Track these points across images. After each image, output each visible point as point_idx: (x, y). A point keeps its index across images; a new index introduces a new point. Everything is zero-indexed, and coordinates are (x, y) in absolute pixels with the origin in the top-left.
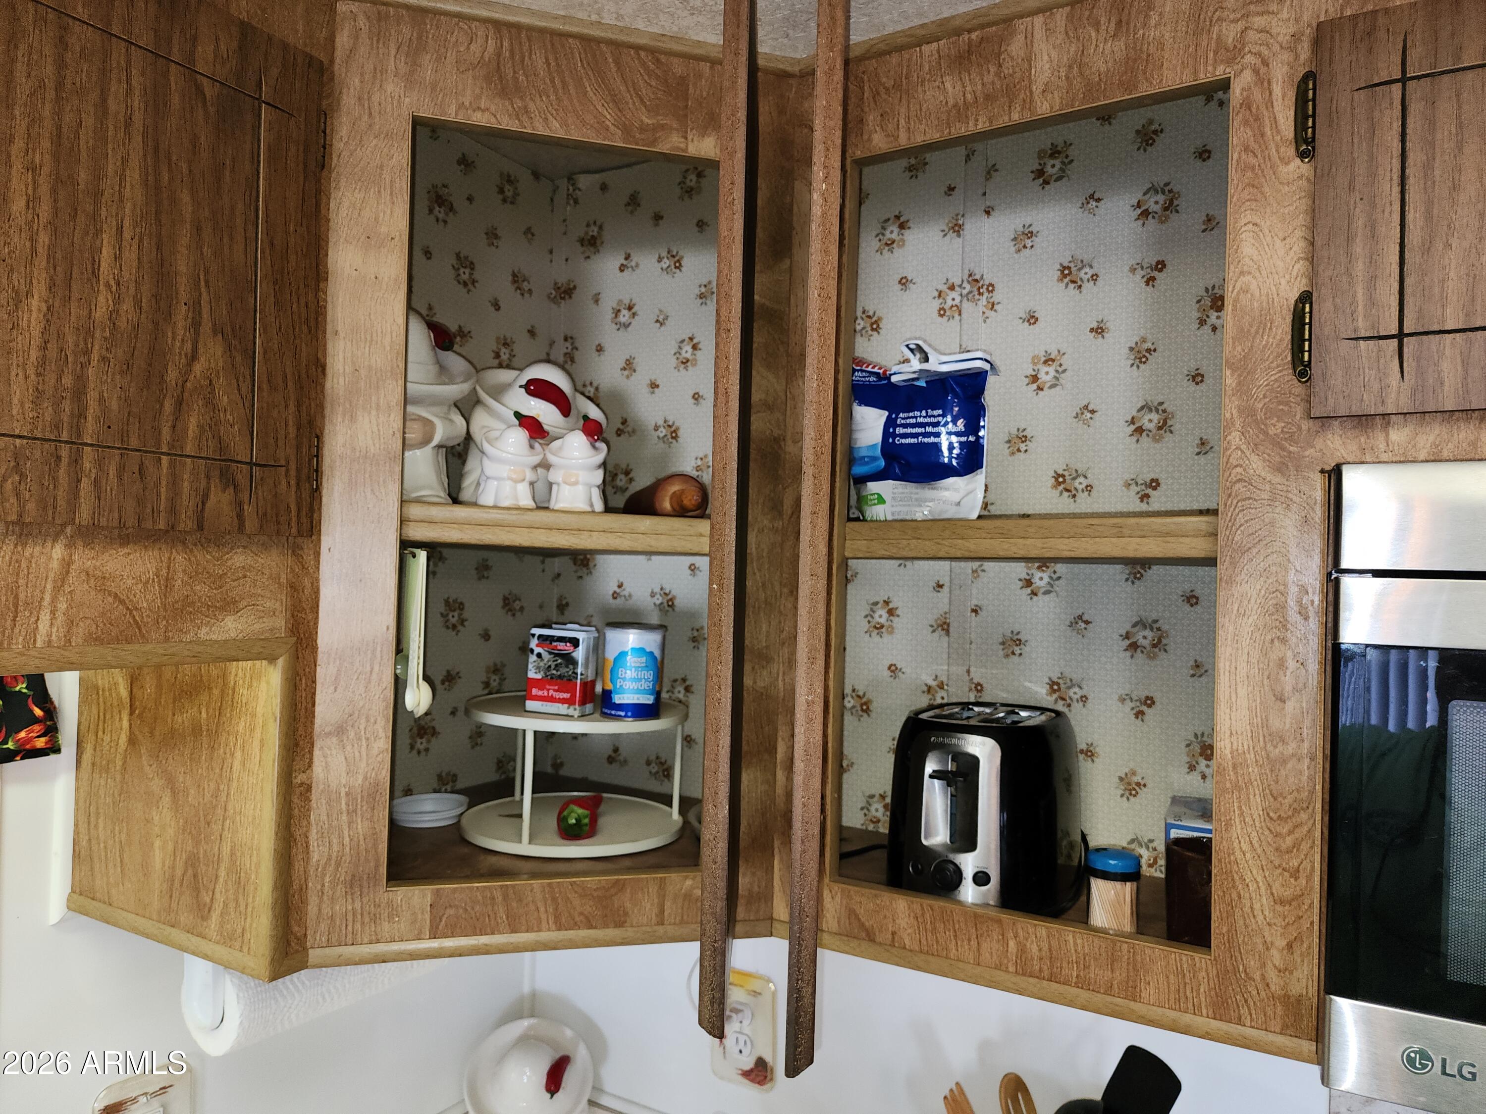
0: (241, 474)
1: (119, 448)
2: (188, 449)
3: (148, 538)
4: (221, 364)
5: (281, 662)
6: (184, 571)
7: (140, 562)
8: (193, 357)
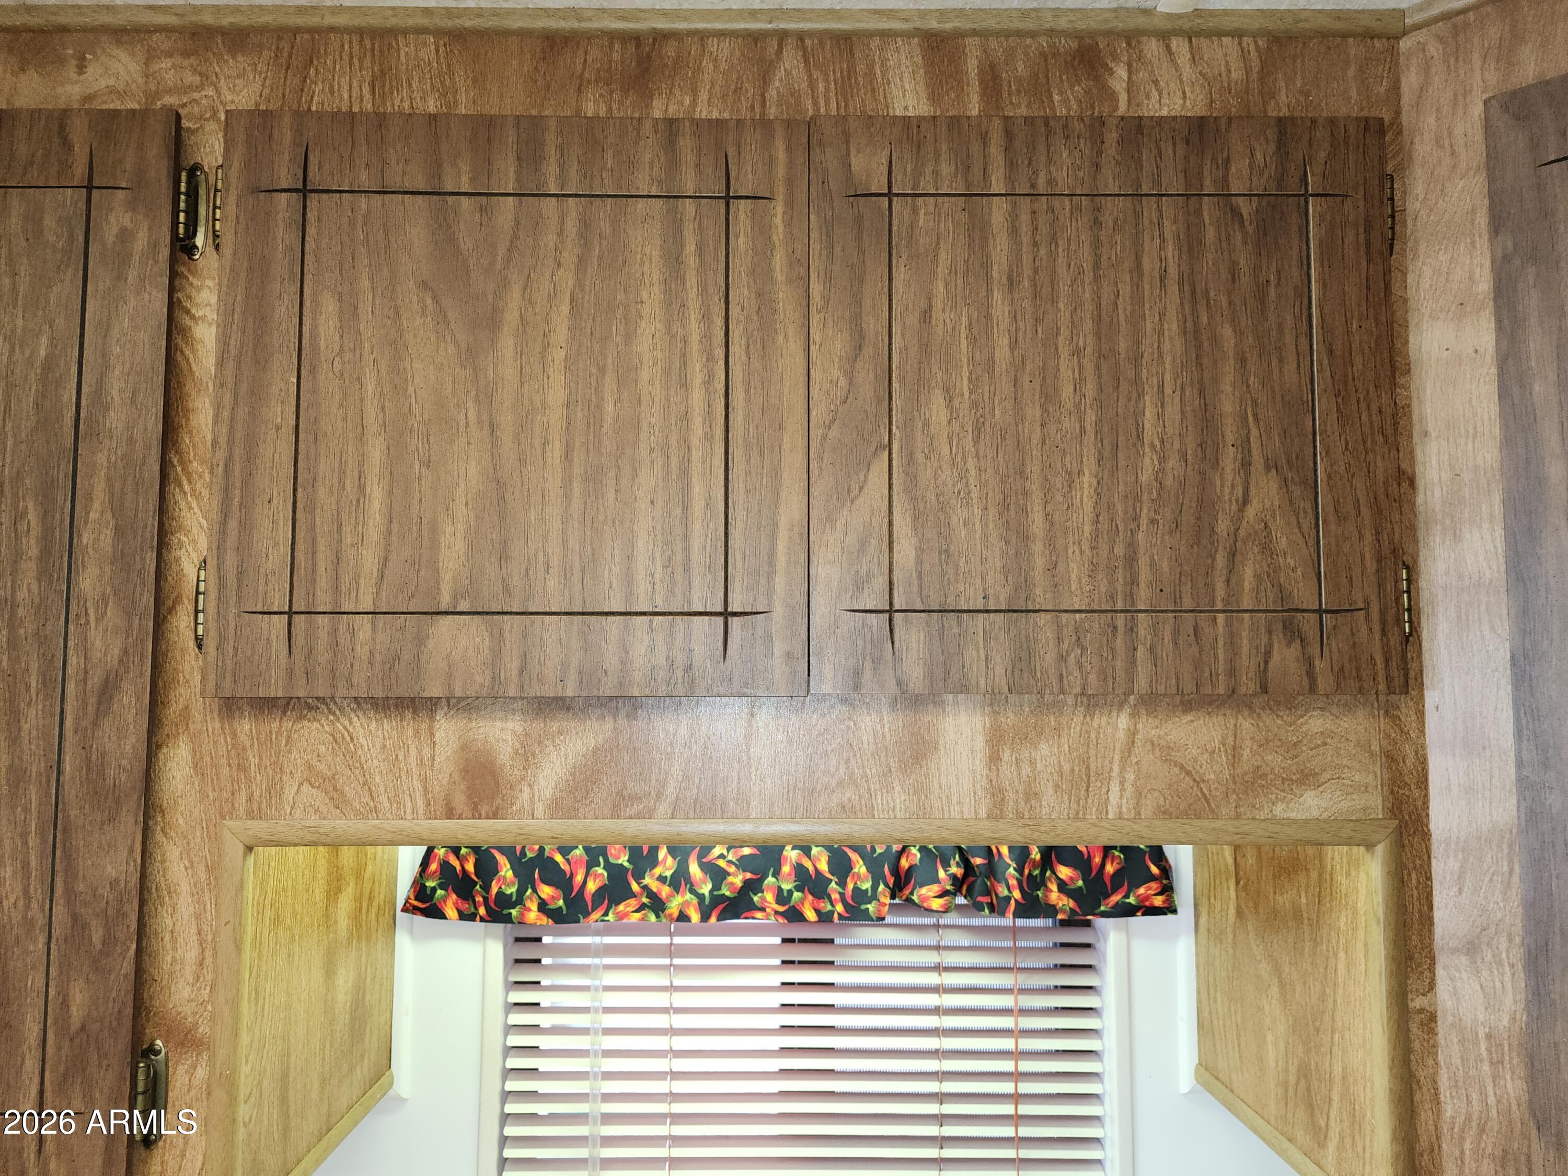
0: (1308, 624)
1: (1173, 611)
2: (1245, 603)
3: (1211, 703)
4: (1277, 503)
5: (1380, 849)
6: (1253, 738)
7: (1204, 730)
8: (1245, 501)
